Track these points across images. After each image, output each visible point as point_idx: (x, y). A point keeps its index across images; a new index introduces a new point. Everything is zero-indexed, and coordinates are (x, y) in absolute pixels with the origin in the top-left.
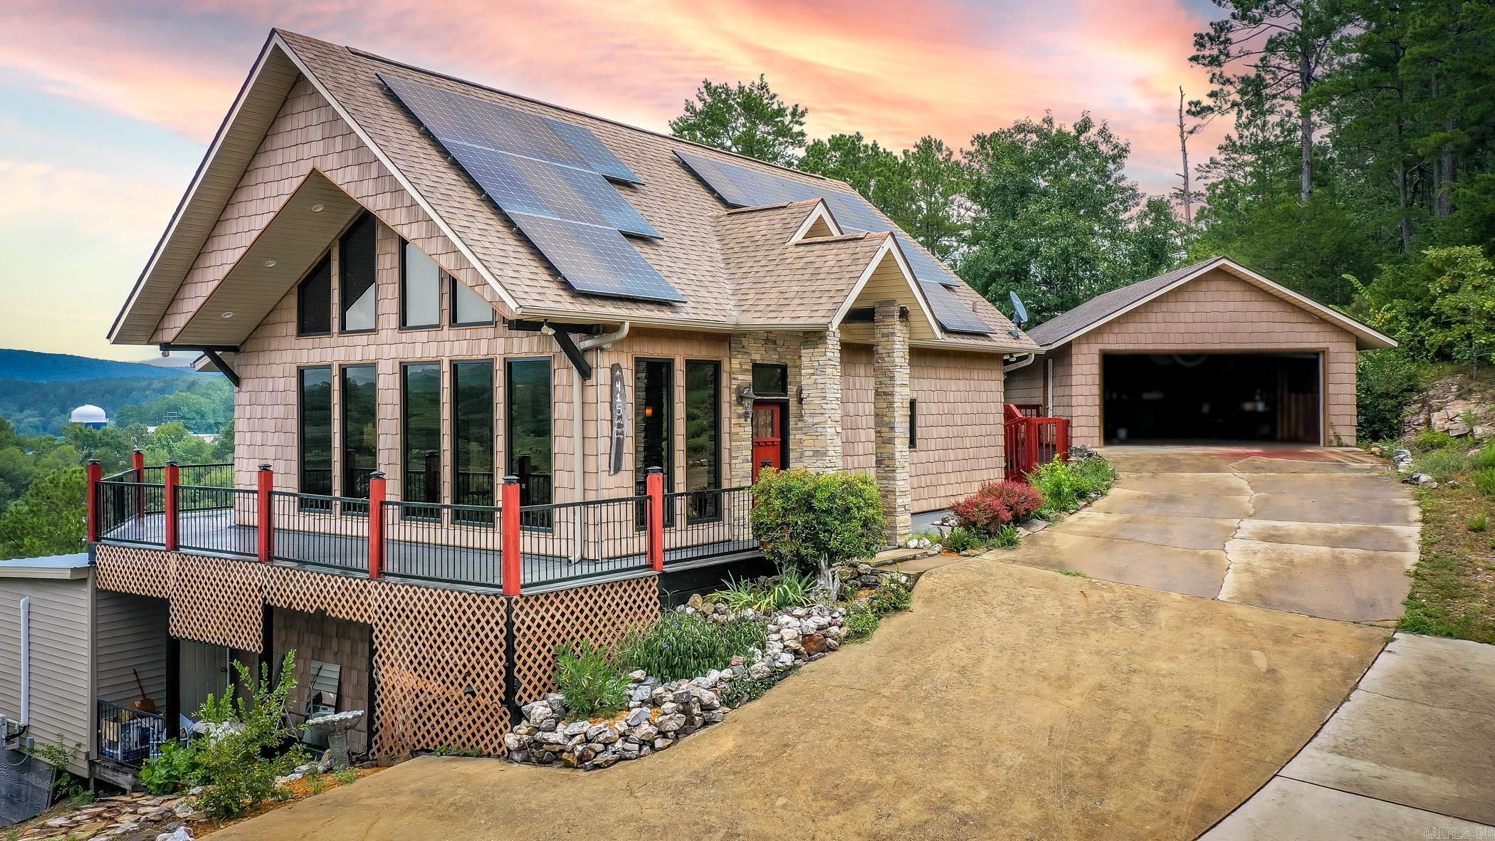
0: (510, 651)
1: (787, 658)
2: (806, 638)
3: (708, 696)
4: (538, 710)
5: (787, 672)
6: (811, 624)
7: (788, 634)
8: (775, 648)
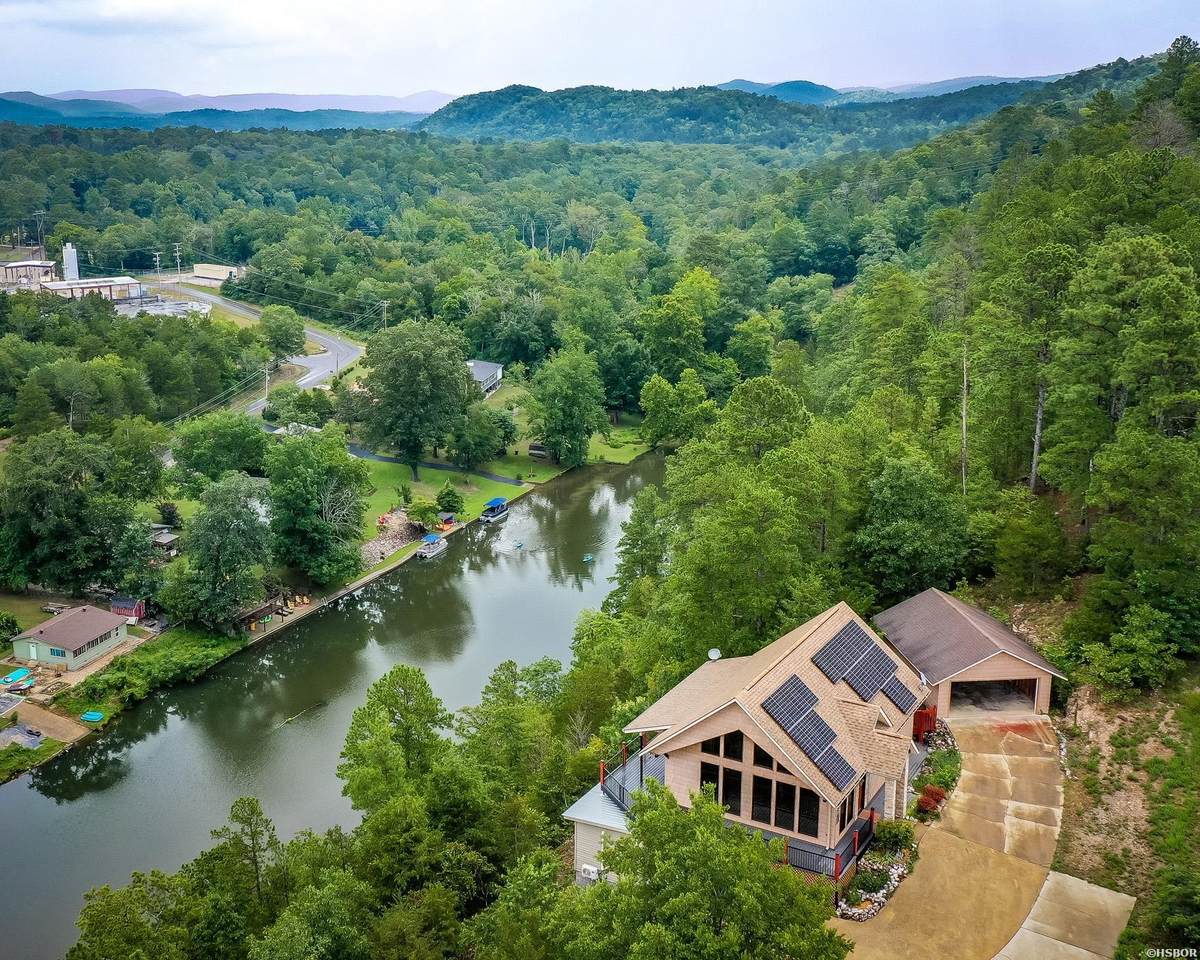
0: (837, 892)
1: (896, 883)
2: (899, 877)
3: (882, 898)
4: (843, 905)
5: (898, 887)
6: (899, 871)
7: (895, 876)
8: (893, 880)
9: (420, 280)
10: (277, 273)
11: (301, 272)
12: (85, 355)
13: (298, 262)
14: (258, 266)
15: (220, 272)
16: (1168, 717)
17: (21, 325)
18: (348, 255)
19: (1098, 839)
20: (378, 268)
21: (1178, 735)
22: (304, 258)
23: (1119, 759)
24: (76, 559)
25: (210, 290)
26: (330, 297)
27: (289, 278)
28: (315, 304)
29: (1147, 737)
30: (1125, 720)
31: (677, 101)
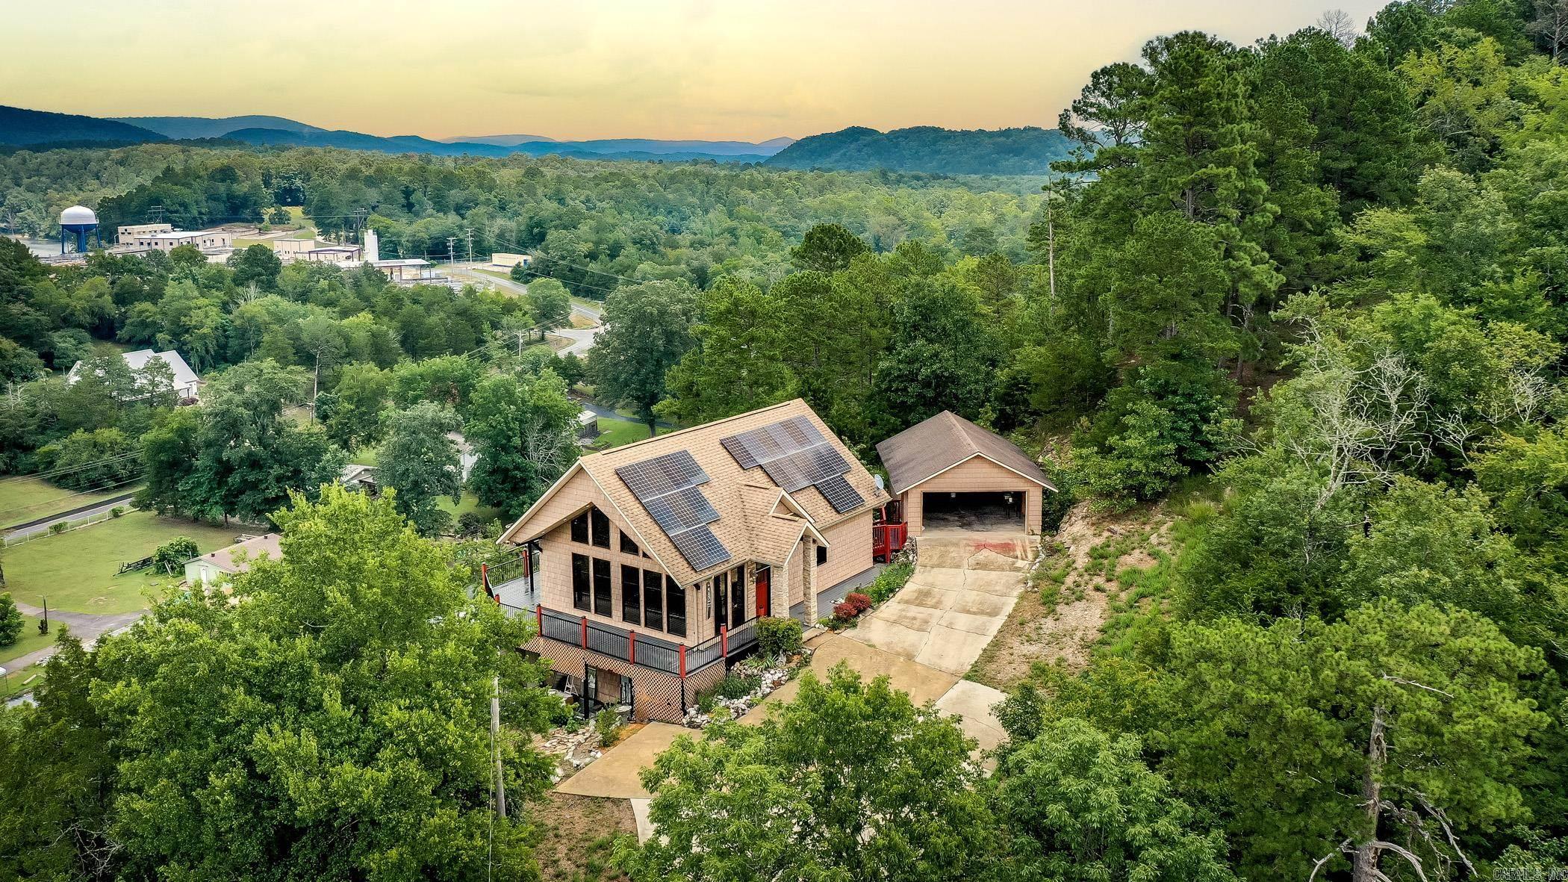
0: (683, 695)
1: (768, 690)
2: (774, 682)
3: (744, 707)
4: (692, 711)
5: (768, 694)
6: (776, 678)
7: (769, 681)
8: (764, 687)
9: (695, 264)
10: (563, 258)
11: (586, 257)
12: (345, 314)
13: (584, 248)
14: (545, 250)
15: (513, 260)
16: (1163, 530)
17: (290, 288)
18: (635, 243)
19: (1033, 649)
20: (663, 256)
21: (1169, 546)
22: (591, 245)
23: (1093, 570)
24: (267, 488)
25: (501, 275)
26: (612, 278)
27: (574, 261)
28: (596, 285)
29: (1133, 549)
30: (1114, 533)
31: (1003, 139)
